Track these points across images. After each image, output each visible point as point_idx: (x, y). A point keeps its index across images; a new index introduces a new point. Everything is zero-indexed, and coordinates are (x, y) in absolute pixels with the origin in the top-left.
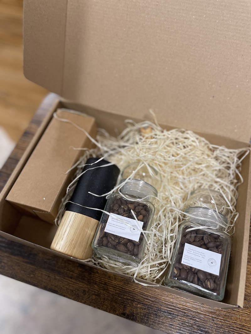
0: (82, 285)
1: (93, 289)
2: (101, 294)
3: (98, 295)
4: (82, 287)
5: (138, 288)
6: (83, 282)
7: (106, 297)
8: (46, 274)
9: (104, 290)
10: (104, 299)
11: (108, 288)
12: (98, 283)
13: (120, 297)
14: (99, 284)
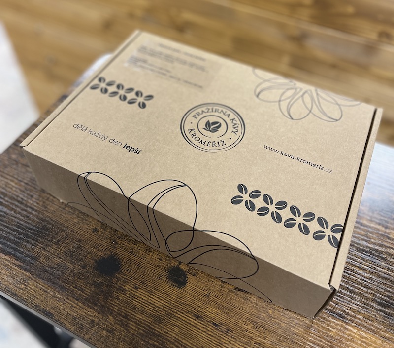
0: (91, 313)
1: (106, 321)
2: (115, 330)
3: (111, 331)
4: (91, 316)
5: (173, 332)
6: (93, 309)
7: (122, 336)
8: (43, 288)
9: (122, 325)
10: (119, 339)
11: (128, 323)
12: (115, 313)
13: (144, 341)
14: (116, 315)
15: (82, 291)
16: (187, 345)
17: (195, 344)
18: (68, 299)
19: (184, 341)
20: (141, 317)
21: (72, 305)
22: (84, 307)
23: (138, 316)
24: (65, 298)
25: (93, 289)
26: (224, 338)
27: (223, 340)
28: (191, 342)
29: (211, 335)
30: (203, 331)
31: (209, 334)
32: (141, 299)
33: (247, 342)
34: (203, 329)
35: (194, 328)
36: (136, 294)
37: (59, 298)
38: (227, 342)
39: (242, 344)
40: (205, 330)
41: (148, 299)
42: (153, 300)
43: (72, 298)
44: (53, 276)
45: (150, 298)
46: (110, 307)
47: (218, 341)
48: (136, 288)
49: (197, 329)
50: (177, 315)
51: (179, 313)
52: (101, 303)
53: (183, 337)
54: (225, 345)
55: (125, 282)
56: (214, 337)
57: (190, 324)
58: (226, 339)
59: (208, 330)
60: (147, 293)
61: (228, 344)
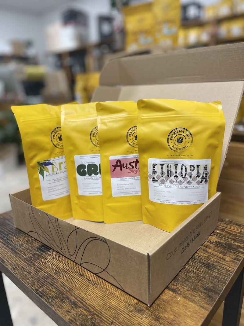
15: (25, 255)
16: (67, 285)
17: (72, 286)
18: (16, 257)
19: (66, 284)
20: (48, 270)
21: (16, 259)
22: (22, 261)
23: (47, 269)
24: (15, 257)
25: (31, 255)
26: (91, 287)
27: (90, 288)
28: (70, 285)
29: (84, 284)
30: (80, 282)
31: (83, 284)
32: (53, 263)
33: (104, 291)
34: (80, 281)
35: (76, 279)
36: (52, 261)
37: (12, 256)
38: (91, 289)
39: (101, 291)
40: (81, 281)
41: (57, 263)
42: (59, 264)
43: (18, 257)
44: (15, 248)
45: (58, 263)
46: (35, 263)
47: (86, 287)
48: (53, 258)
49: (77, 280)
50: (69, 272)
51: (70, 272)
52: (31, 261)
53: (67, 282)
54: (90, 289)
55: (50, 255)
56: (85, 285)
57: (74, 277)
58: (92, 287)
59: (83, 282)
60: (58, 261)
61: (92, 290)
